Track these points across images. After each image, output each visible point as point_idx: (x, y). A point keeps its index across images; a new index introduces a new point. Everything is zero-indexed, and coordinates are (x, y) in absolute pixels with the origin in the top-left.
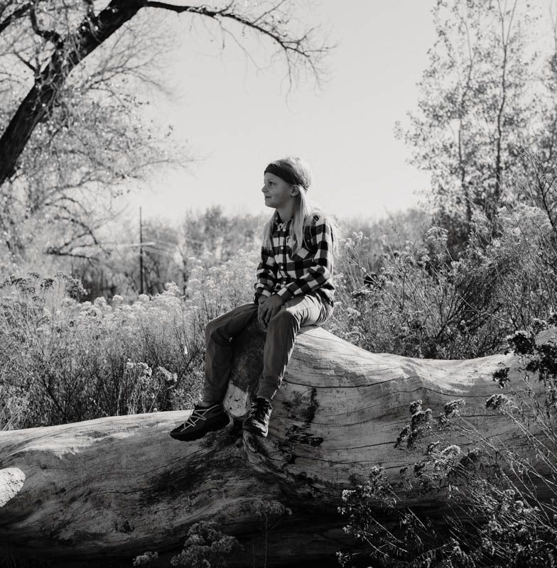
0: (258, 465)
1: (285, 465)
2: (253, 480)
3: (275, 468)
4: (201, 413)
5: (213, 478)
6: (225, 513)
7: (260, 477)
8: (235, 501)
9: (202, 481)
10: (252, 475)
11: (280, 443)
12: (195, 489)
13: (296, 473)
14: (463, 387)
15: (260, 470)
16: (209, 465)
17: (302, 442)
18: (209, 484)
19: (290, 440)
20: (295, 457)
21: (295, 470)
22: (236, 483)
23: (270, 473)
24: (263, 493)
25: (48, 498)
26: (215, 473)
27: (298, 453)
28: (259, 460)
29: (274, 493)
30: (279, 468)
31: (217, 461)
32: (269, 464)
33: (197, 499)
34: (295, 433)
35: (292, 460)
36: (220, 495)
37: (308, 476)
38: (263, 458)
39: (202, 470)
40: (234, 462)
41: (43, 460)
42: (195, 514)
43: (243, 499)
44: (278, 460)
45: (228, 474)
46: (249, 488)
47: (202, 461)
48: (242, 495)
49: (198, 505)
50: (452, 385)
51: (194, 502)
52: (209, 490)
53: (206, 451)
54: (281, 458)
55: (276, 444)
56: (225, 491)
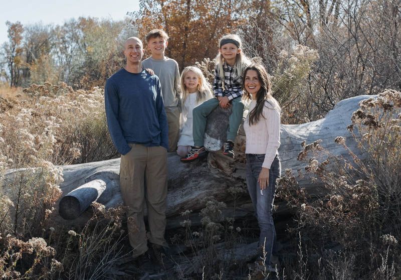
0: (216, 174)
1: (231, 173)
2: (213, 181)
3: (226, 175)
4: (197, 150)
5: (193, 182)
6: (199, 198)
7: (217, 180)
8: (203, 192)
9: (188, 183)
10: (212, 179)
11: (230, 163)
12: (184, 187)
13: (236, 176)
14: (304, 136)
15: (217, 176)
16: (190, 176)
17: (241, 162)
18: (191, 184)
19: (236, 161)
20: (236, 169)
21: (236, 175)
22: (204, 183)
23: (223, 178)
24: (218, 187)
25: (115, 193)
26: (194, 179)
27: (238, 168)
28: (217, 172)
29: (223, 187)
30: (229, 175)
31: (194, 174)
32: (223, 173)
33: (186, 192)
34: (239, 158)
35: (235, 171)
36: (196, 189)
37: (242, 178)
38: (220, 170)
39: (187, 178)
40: (203, 174)
41: (111, 176)
42: (184, 198)
43: (208, 191)
44: (228, 171)
45: (200, 179)
46: (211, 185)
47: (186, 174)
48: (207, 189)
49: (186, 195)
50: (300, 135)
51: (184, 193)
52: (191, 187)
53: (187, 169)
54: (230, 170)
55: (228, 164)
56: (199, 187)
